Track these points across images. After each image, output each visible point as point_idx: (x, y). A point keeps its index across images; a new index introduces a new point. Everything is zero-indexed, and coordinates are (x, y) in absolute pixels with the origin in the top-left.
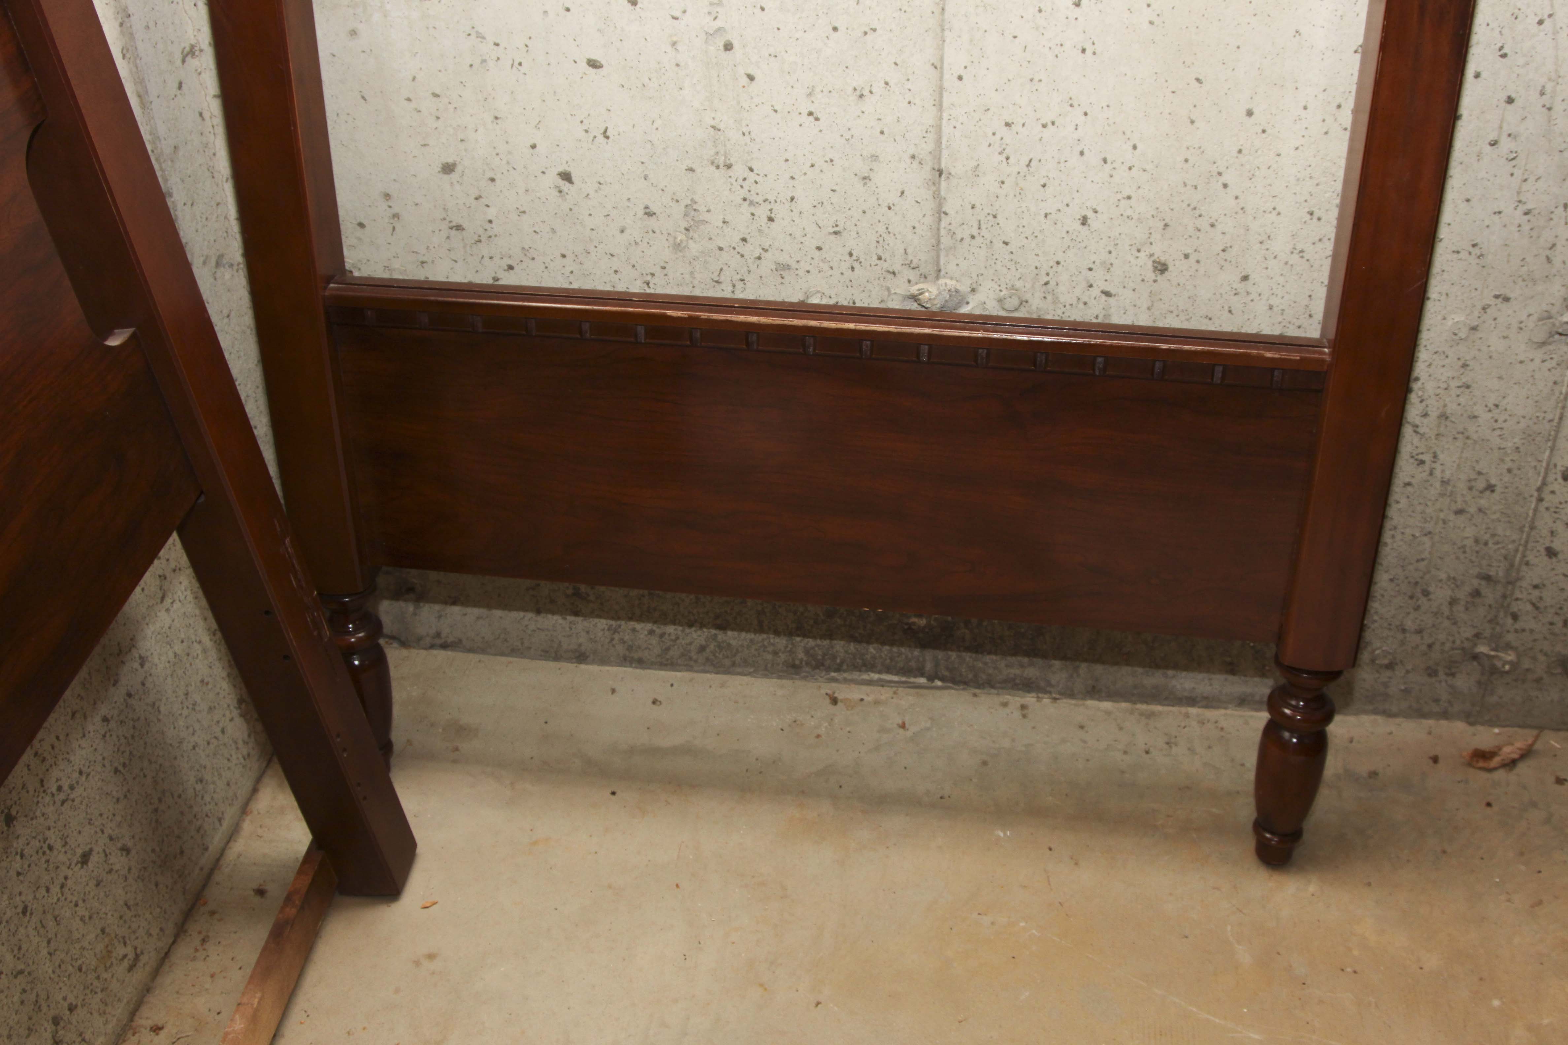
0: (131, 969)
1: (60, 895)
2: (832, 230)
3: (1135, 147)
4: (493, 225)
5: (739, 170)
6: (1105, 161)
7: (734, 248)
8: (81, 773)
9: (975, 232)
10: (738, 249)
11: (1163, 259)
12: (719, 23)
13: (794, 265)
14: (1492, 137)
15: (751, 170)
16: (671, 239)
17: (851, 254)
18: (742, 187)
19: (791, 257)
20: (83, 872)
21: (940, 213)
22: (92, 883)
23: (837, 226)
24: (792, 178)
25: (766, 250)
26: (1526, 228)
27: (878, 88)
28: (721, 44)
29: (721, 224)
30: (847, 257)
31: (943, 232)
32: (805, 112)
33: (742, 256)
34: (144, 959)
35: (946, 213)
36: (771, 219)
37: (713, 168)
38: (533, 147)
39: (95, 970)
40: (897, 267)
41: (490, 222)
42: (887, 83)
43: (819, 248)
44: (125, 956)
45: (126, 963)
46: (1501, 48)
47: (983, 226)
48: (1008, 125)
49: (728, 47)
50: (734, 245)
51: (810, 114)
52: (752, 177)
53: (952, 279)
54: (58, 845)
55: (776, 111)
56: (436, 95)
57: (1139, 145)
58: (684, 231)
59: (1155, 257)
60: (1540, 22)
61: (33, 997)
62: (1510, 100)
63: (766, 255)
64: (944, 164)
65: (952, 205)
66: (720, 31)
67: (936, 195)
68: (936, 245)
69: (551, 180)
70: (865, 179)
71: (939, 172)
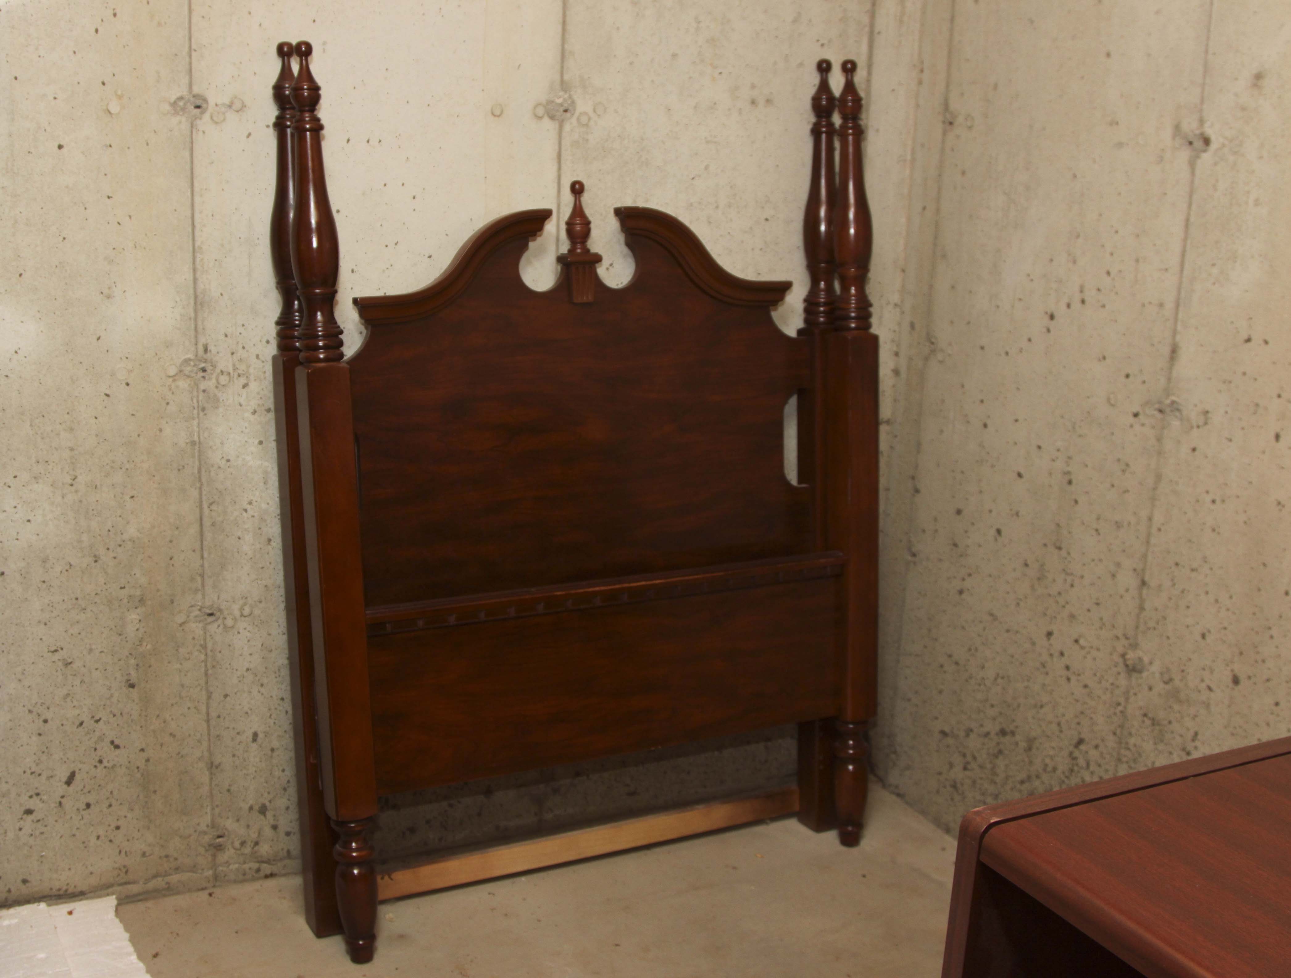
2: (1096, 602)
3: (1231, 597)
5: (1063, 553)
6: (1217, 601)
9: (1155, 626)
11: (1238, 675)
12: (1069, 469)
15: (1069, 554)
18: (1064, 562)
21: (1141, 607)
23: (1098, 600)
24: (1084, 565)
27: (1125, 524)
28: (1068, 480)
29: (1052, 581)
31: (1141, 621)
32: (1095, 528)
35: (1144, 609)
36: (1072, 586)
37: (1054, 548)
38: (991, 512)
41: (968, 547)
42: (1129, 523)
47: (1159, 624)
48: (1177, 564)
49: (1070, 482)
51: (1097, 530)
52: (1068, 558)
55: (1083, 524)
56: (962, 473)
57: (1233, 597)
59: (1234, 673)
63: (1067, 606)
64: (1147, 579)
65: (1147, 605)
66: (1068, 473)
67: (1140, 595)
68: (1137, 627)
69: (993, 532)
70: (1113, 576)
71: (1144, 583)
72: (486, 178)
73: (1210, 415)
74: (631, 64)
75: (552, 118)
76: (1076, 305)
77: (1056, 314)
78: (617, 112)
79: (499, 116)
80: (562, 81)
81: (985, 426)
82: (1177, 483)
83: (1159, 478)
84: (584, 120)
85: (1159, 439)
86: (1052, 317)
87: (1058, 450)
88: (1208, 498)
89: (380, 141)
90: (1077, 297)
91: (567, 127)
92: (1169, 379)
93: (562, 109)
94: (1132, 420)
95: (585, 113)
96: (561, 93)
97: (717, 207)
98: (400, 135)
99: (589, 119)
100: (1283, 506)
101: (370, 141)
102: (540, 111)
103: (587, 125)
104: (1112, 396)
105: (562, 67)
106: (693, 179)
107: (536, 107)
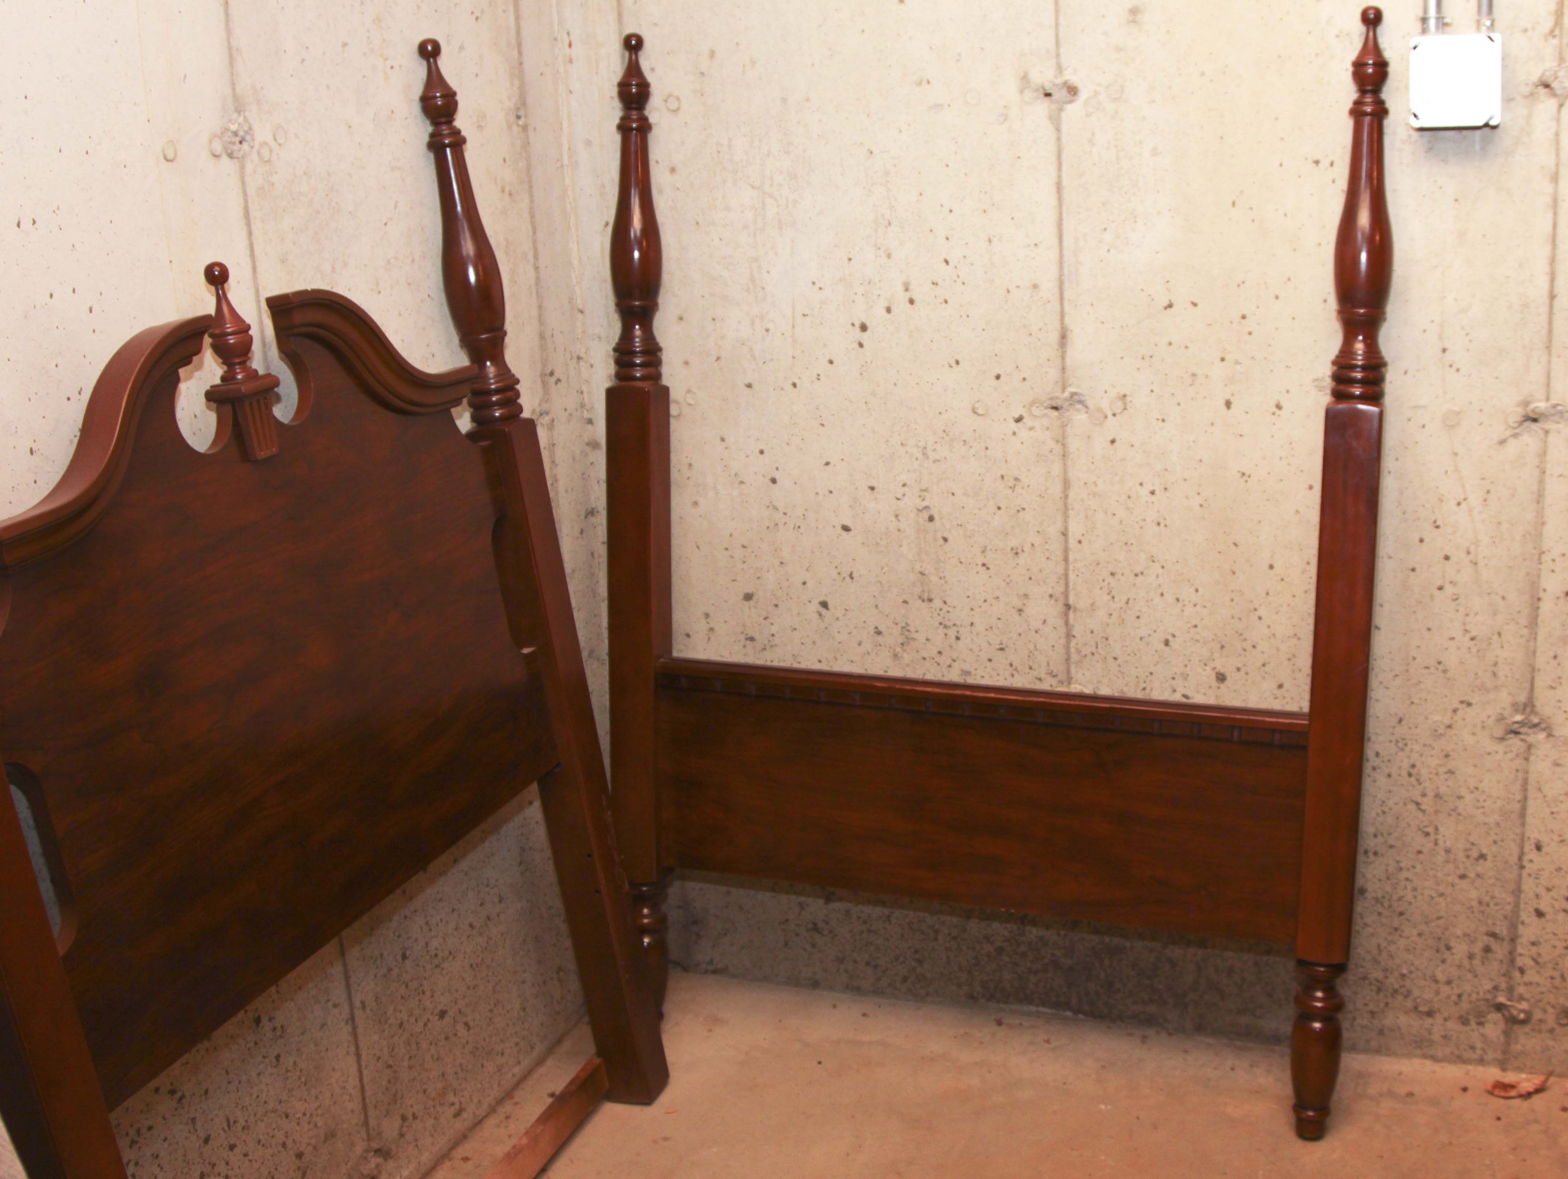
0: (455, 1116)
1: (423, 1030)
2: (998, 647)
3: (1197, 591)
4: (774, 638)
5: (937, 603)
6: (1178, 600)
7: (933, 659)
8: (450, 953)
9: (1094, 650)
10: (936, 659)
11: (1222, 671)
12: (925, 503)
13: (973, 672)
14: (1439, 583)
15: (945, 603)
16: (892, 651)
17: (1011, 665)
18: (939, 615)
19: (971, 666)
20: (439, 1023)
21: (1069, 636)
22: (443, 1036)
23: (1002, 644)
24: (972, 609)
25: (954, 661)
26: (1474, 650)
27: (1027, 548)
28: (927, 517)
29: (924, 641)
30: (1008, 667)
31: (1073, 650)
32: (980, 563)
33: (939, 664)
34: (464, 1115)
35: (1074, 636)
36: (958, 638)
37: (920, 601)
38: (804, 583)
39: (433, 1100)
40: (1043, 676)
41: (773, 635)
42: (1033, 545)
43: (990, 660)
44: (453, 1104)
45: (453, 1110)
46: (1435, 522)
47: (1099, 646)
48: (1112, 574)
49: (931, 519)
50: (933, 656)
51: (984, 565)
52: (946, 608)
53: (1080, 684)
54: (428, 994)
55: (961, 563)
56: (744, 547)
57: (1200, 589)
58: (900, 646)
59: (1217, 670)
60: (1459, 504)
61: (393, 1090)
62: (1447, 558)
63: (954, 664)
64: (1071, 601)
65: (1077, 631)
66: (927, 508)
67: (1067, 623)
68: (1068, 660)
69: (815, 607)
70: (1020, 611)
71: (1068, 606)
72: (171, 262)
73: (1128, 399)
74: (303, 61)
75: (231, 156)
76: (901, 306)
77: (868, 324)
78: (298, 138)
79: (171, 161)
80: (235, 95)
81: (774, 481)
82: (1095, 484)
83: (1066, 484)
84: (265, 153)
85: (1062, 441)
86: (864, 328)
87: (904, 485)
88: (1144, 491)
89: (34, 222)
90: (903, 297)
91: (249, 168)
92: (1063, 369)
93: (237, 139)
94: (1014, 426)
95: (265, 143)
96: (235, 115)
97: (413, 261)
98: (58, 209)
99: (271, 151)
100: (1249, 476)
101: (21, 225)
102: (218, 147)
103: (269, 161)
104: (977, 405)
105: (232, 74)
106: (386, 224)
107: (210, 142)
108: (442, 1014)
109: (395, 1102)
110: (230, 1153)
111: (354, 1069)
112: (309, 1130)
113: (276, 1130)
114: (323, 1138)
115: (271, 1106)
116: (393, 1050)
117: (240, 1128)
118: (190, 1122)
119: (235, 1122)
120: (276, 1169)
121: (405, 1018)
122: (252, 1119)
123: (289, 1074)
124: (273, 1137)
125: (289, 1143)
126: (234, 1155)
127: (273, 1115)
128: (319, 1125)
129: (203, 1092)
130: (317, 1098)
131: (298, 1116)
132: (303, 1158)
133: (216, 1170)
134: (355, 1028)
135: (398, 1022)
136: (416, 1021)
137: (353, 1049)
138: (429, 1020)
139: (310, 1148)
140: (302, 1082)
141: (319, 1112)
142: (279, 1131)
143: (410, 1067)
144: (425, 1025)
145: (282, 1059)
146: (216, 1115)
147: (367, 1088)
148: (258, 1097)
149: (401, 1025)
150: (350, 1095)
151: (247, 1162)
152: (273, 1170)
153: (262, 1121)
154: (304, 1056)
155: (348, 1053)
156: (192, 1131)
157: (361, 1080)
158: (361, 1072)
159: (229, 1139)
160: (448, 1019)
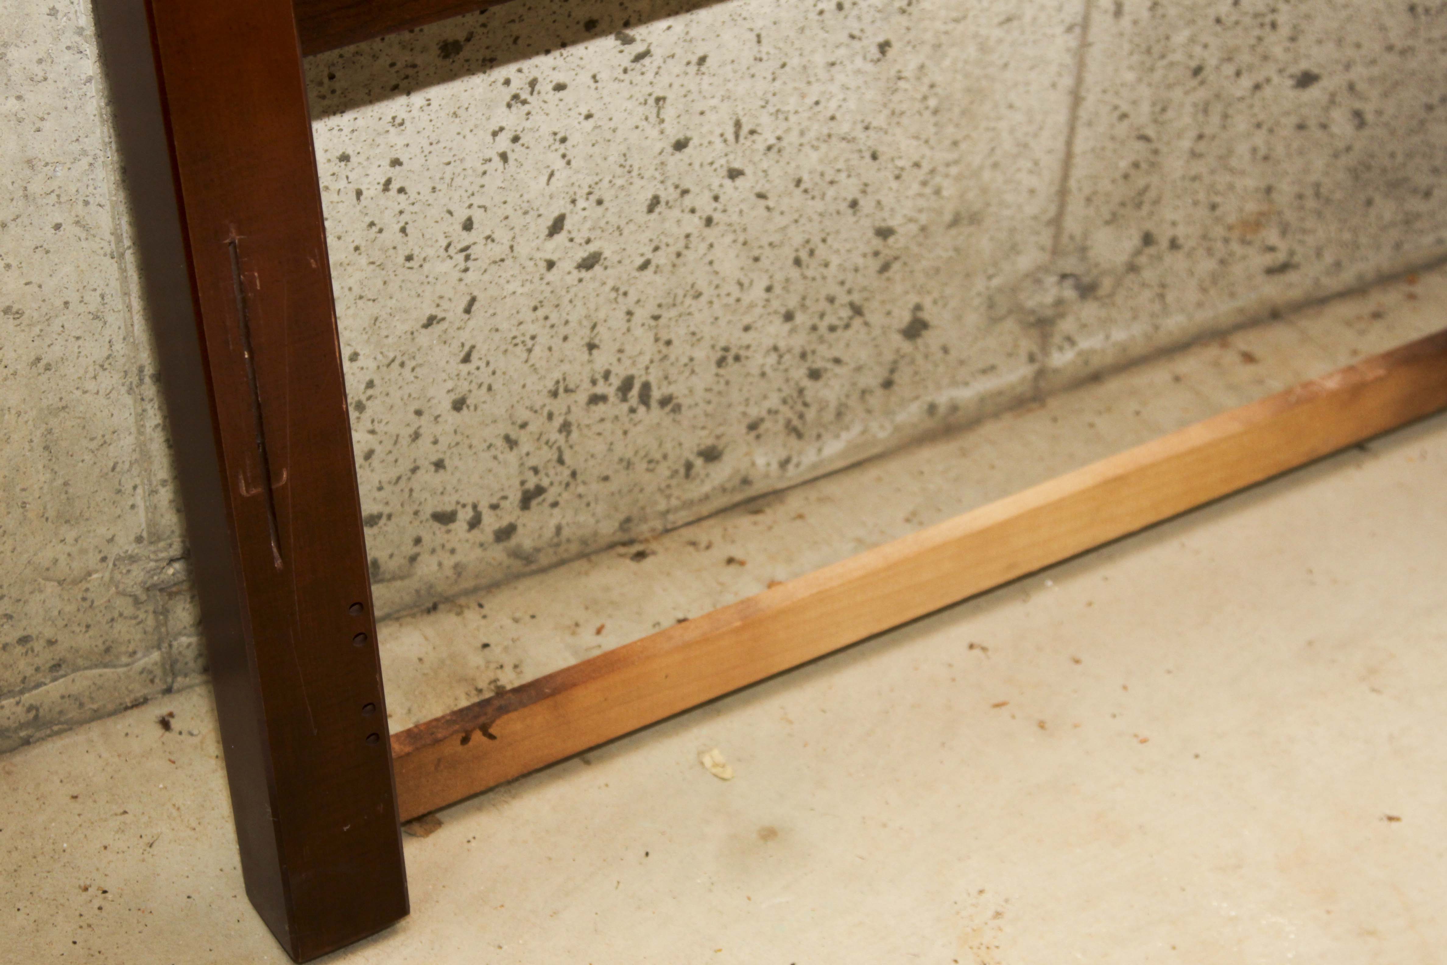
0: (1270, 271)
1: (1248, 95)
20: (1292, 94)
22: (1294, 120)
34: (1292, 277)
39: (1230, 228)
44: (1272, 249)
45: (1268, 260)
54: (1285, 31)
61: (1141, 183)
108: (1306, 80)
109: (1139, 206)
110: (728, 182)
111: (1061, 117)
112: (921, 195)
113: (843, 176)
114: (948, 217)
115: (844, 128)
116: (1164, 110)
117: (761, 146)
118: (651, 101)
119: (752, 132)
120: (824, 241)
121: (1212, 62)
122: (793, 138)
123: (902, 84)
124: (832, 183)
125: (867, 204)
126: (736, 188)
127: (844, 144)
128: (945, 193)
129: (694, 59)
130: (955, 143)
131: (900, 163)
132: (891, 240)
133: (688, 201)
134: (1085, 44)
135: (1193, 64)
136: (1238, 74)
137: (1067, 81)
138: (1268, 80)
139: (913, 228)
140: (927, 108)
141: (954, 170)
142: (849, 176)
143: (1194, 155)
144: (1257, 87)
145: (891, 53)
146: (714, 108)
147: (1077, 160)
148: (817, 103)
149: (1197, 71)
150: (1036, 163)
151: (761, 211)
152: (816, 240)
153: (815, 148)
154: (947, 63)
155: (1054, 85)
156: (653, 118)
157: (1069, 143)
158: (1072, 130)
159: (731, 157)
160: (1314, 93)
